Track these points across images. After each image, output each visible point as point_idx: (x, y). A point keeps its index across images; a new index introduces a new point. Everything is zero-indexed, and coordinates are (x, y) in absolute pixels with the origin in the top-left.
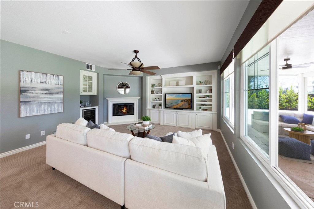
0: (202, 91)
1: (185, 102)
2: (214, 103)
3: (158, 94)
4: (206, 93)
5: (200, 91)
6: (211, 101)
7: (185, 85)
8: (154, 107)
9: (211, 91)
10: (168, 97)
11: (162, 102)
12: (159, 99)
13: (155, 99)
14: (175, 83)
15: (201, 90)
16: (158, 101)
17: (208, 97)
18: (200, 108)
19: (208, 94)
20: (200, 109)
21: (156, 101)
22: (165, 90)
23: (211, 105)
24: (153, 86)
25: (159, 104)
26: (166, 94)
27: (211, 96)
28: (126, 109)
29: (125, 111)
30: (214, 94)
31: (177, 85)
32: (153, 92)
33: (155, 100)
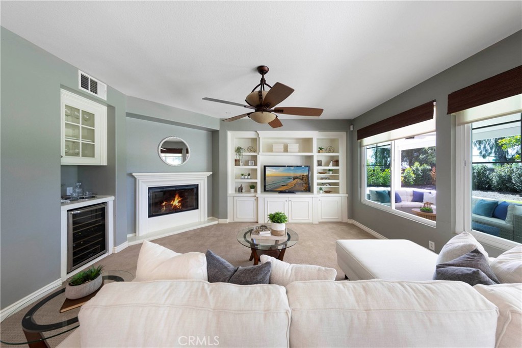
0: (323, 163)
1: (299, 180)
2: (342, 180)
3: (248, 165)
4: (328, 166)
5: (320, 163)
6: (337, 178)
7: (299, 152)
8: (240, 190)
9: (336, 163)
10: (269, 172)
11: (259, 181)
12: (249, 175)
13: (242, 175)
14: (282, 147)
15: (321, 161)
16: (248, 179)
17: (331, 172)
18: (321, 189)
19: (331, 167)
20: (321, 191)
21: (244, 179)
22: (263, 159)
23: (337, 184)
24: (238, 150)
25: (251, 184)
26: (265, 167)
27: (336, 171)
28: (180, 199)
29: (177, 204)
30: (342, 168)
31: (286, 150)
32: (237, 162)
33: (243, 177)
